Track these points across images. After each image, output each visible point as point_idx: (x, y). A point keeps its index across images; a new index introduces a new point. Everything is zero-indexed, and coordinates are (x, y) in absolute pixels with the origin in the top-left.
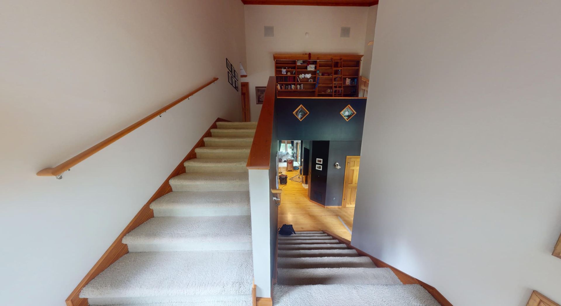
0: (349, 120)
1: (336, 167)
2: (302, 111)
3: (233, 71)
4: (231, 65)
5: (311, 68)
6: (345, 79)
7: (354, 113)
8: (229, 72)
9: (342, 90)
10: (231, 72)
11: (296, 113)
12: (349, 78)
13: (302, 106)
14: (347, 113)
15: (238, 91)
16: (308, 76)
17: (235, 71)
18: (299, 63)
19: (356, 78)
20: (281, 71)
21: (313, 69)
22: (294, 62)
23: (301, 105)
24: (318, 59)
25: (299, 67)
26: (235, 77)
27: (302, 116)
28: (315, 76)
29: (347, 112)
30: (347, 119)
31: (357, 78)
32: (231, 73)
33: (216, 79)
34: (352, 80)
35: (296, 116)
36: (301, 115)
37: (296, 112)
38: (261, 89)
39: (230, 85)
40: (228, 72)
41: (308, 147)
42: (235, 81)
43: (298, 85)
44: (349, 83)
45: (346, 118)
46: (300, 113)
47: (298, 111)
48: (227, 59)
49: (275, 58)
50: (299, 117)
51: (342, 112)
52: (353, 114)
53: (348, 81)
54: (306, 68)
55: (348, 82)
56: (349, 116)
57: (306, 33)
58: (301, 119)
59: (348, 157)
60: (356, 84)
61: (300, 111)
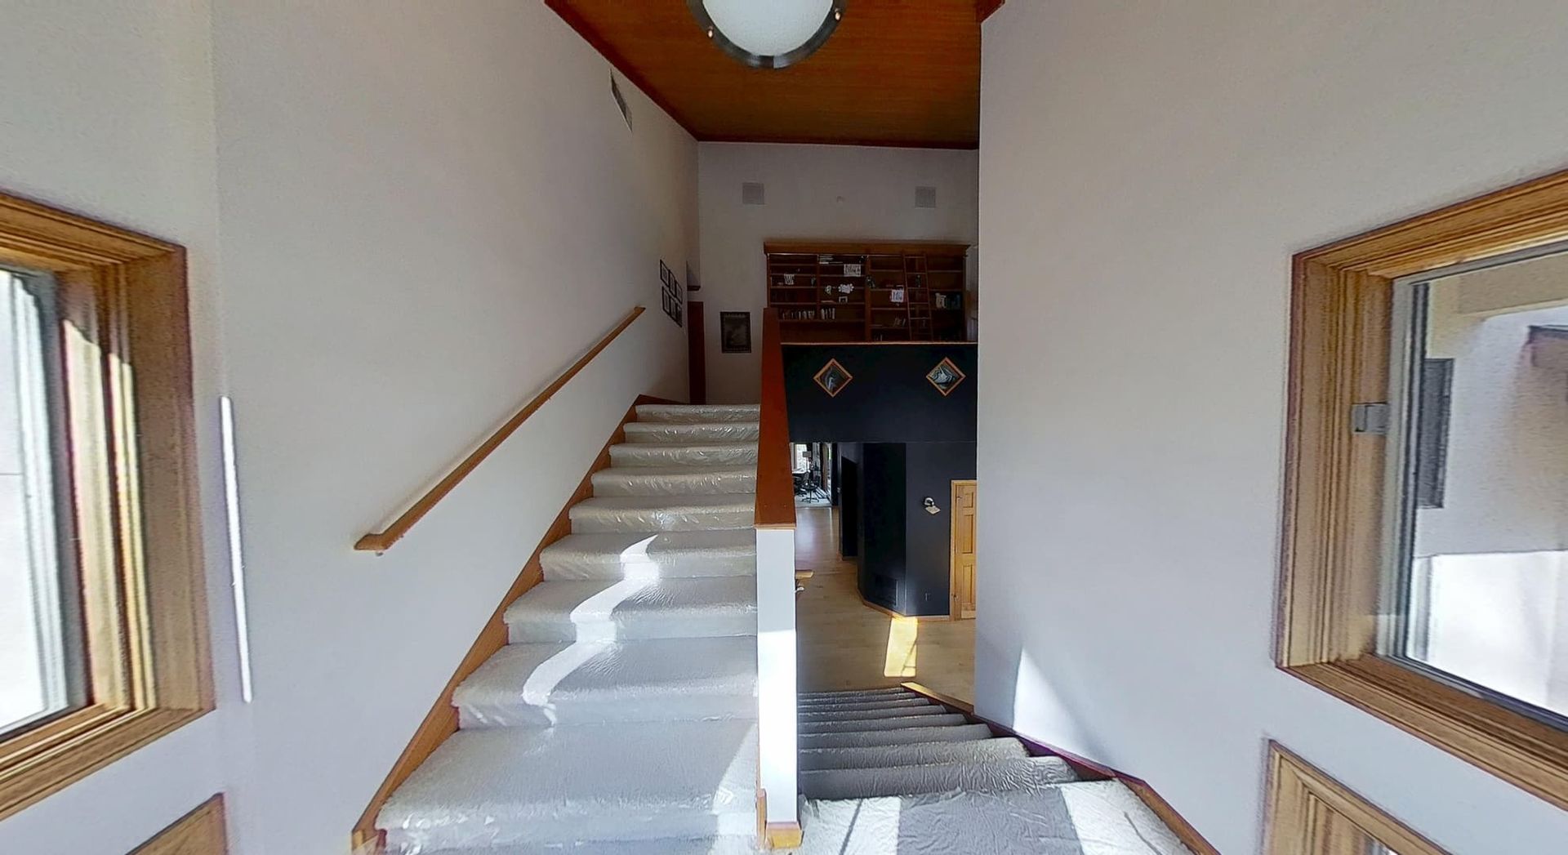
0: (949, 394)
1: (927, 509)
2: (834, 372)
3: (672, 283)
4: (669, 271)
5: (853, 270)
6: (933, 295)
7: (961, 377)
8: (665, 287)
9: (927, 321)
10: (669, 286)
11: (822, 378)
12: (942, 293)
13: (836, 362)
14: (943, 377)
15: (681, 326)
16: (847, 289)
17: (676, 282)
18: (824, 262)
19: (958, 293)
20: (782, 279)
21: (858, 274)
22: (814, 259)
23: (833, 360)
24: (868, 251)
25: (824, 269)
26: (675, 296)
27: (835, 386)
28: (862, 288)
29: (943, 374)
30: (945, 391)
31: (961, 294)
32: (667, 289)
33: (639, 311)
34: (951, 297)
35: (821, 384)
36: (832, 381)
37: (821, 376)
38: (733, 316)
39: (666, 315)
40: (663, 288)
41: (852, 458)
42: (677, 305)
43: (823, 311)
44: (943, 305)
45: (941, 388)
46: (831, 378)
47: (826, 375)
48: (661, 262)
49: (767, 249)
50: (828, 386)
51: (931, 376)
52: (957, 379)
53: (940, 301)
54: (841, 270)
55: (941, 303)
56: (947, 384)
57: (839, 198)
58: (833, 393)
59: (954, 482)
60: (959, 305)
61: (829, 373)
